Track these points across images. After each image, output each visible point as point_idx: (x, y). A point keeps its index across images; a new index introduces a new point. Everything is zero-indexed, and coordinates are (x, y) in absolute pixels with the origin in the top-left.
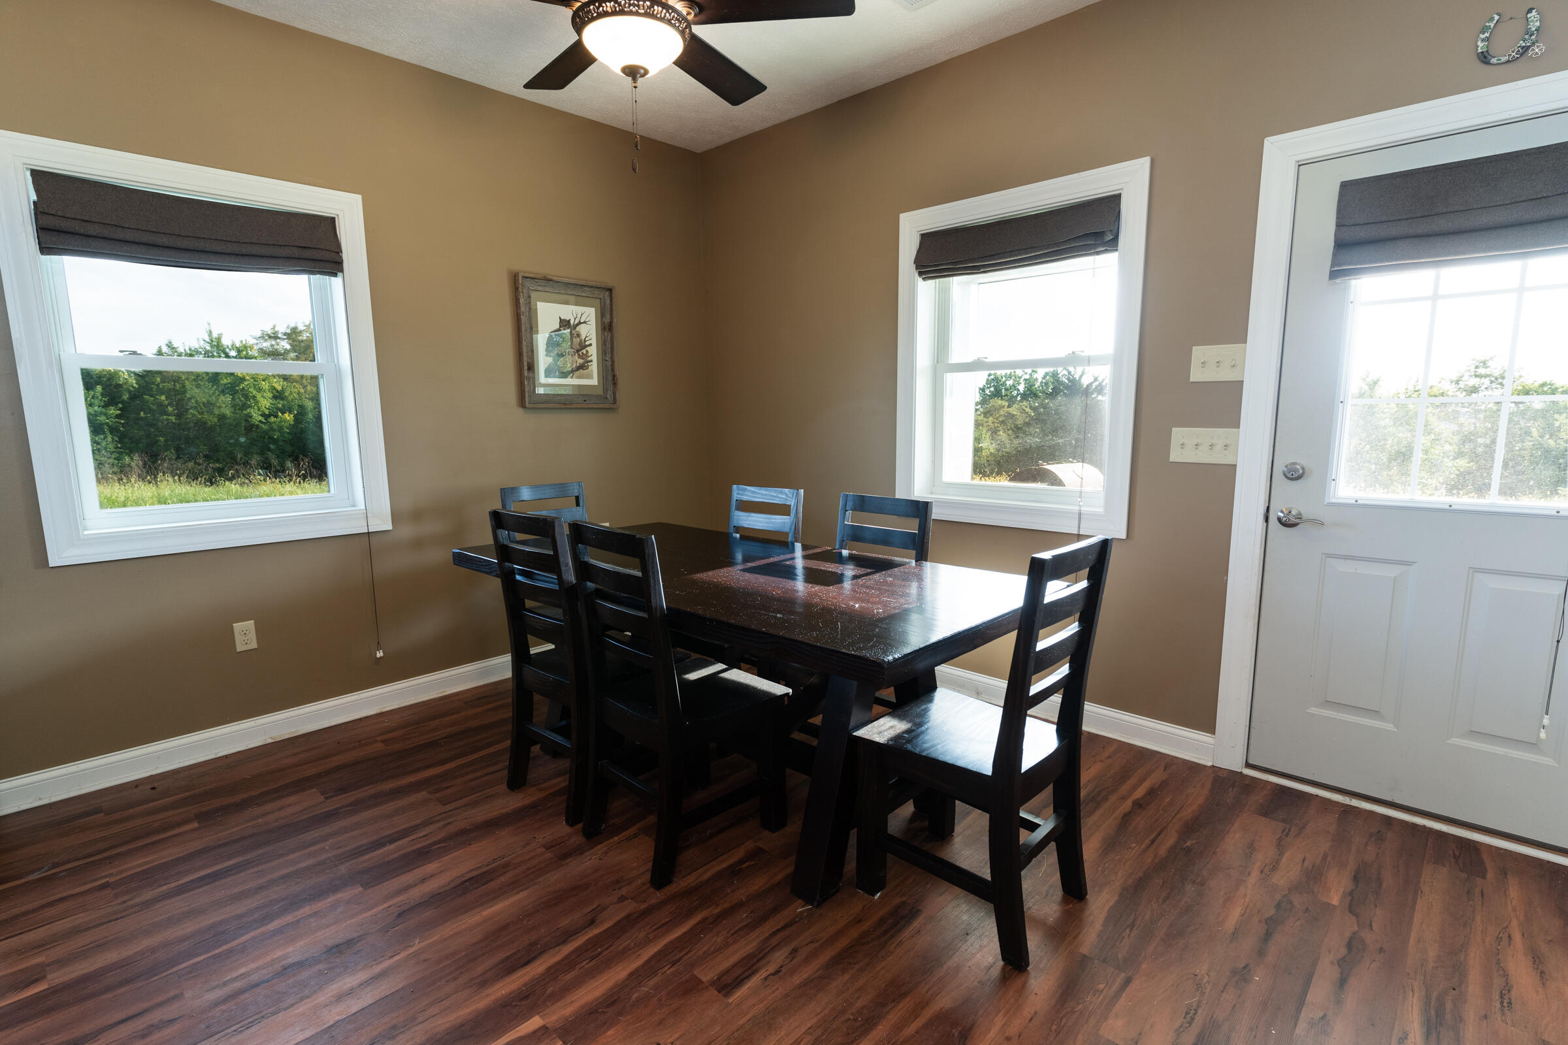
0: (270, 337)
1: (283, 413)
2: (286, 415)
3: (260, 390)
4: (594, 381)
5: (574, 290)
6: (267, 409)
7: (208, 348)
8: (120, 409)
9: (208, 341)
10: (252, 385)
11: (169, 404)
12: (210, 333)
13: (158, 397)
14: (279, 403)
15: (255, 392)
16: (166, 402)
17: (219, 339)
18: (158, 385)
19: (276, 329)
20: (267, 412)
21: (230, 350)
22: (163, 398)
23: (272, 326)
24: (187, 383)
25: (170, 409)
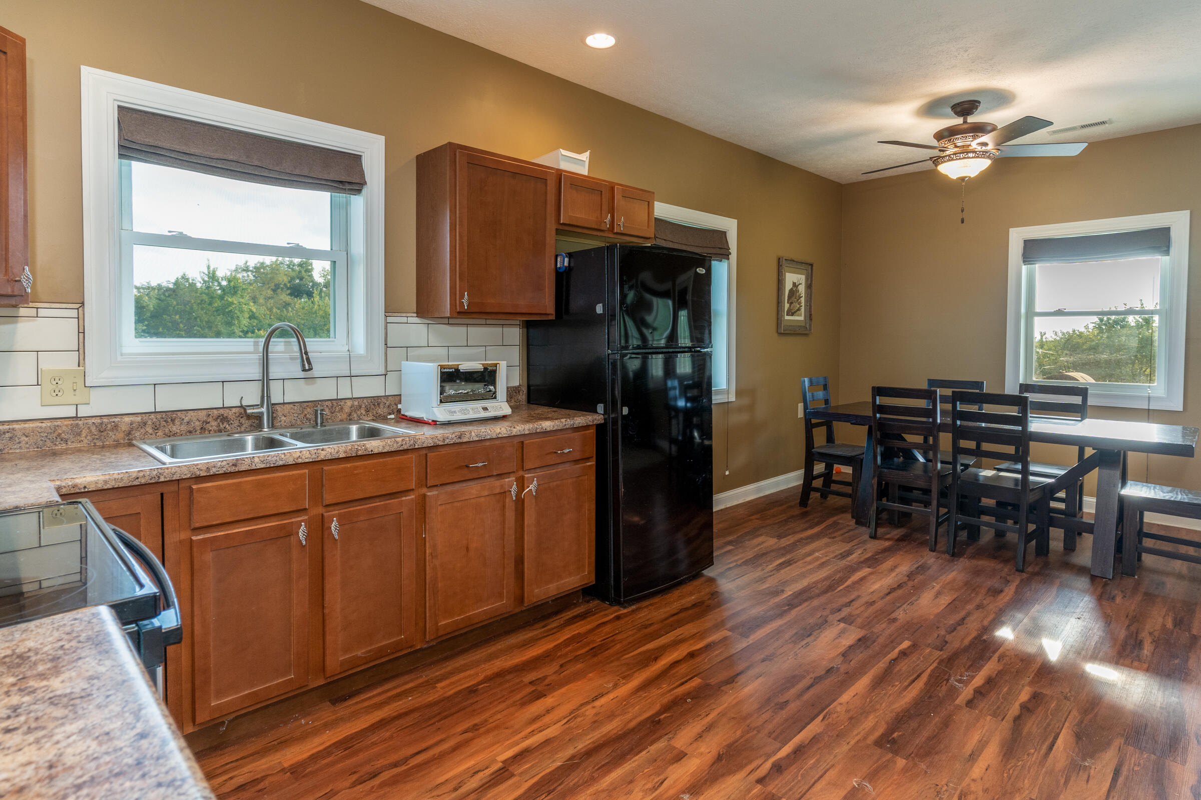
0: (244, 270)
1: (259, 330)
2: (262, 332)
3: (242, 311)
4: (802, 318)
5: (798, 264)
6: (246, 327)
7: (206, 279)
8: (146, 326)
9: (207, 273)
10: (237, 308)
11: (181, 322)
12: (209, 267)
13: (173, 316)
14: (254, 322)
15: (238, 313)
16: (179, 321)
17: (214, 272)
18: (174, 307)
19: (248, 264)
20: (245, 329)
21: (222, 280)
22: (177, 317)
23: (244, 262)
24: (194, 305)
25: (181, 325)
